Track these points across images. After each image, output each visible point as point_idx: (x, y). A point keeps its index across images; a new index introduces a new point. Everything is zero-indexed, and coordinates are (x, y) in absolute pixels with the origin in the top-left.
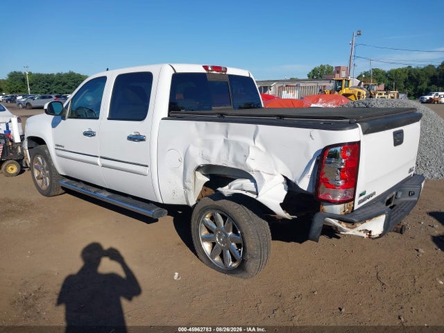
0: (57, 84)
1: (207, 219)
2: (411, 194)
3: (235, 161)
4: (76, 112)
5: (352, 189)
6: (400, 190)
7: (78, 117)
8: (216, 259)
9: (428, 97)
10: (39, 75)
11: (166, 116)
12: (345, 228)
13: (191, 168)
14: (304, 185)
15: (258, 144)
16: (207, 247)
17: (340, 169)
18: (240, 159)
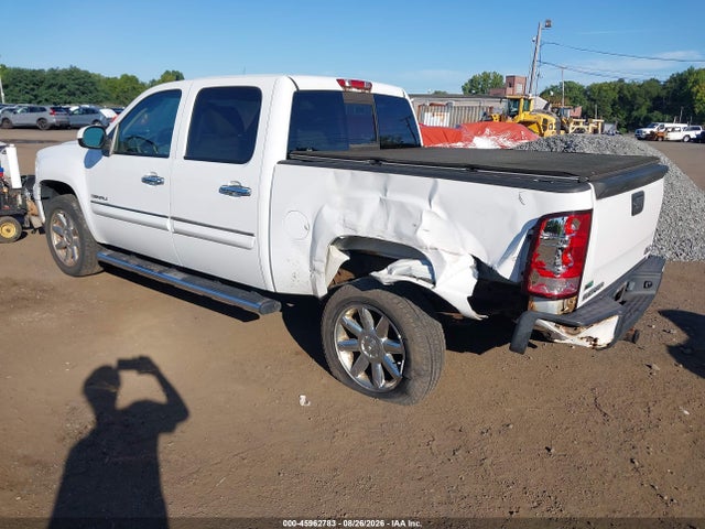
0: (50, 87)
1: (348, 317)
2: (648, 285)
3: (398, 233)
4: (126, 144)
5: (576, 279)
6: (632, 280)
7: (130, 152)
8: (359, 376)
9: (648, 131)
10: (19, 71)
11: (284, 158)
12: (564, 335)
13: (325, 240)
14: (506, 270)
15: (436, 208)
16: (345, 358)
17: (562, 249)
18: (407, 230)
